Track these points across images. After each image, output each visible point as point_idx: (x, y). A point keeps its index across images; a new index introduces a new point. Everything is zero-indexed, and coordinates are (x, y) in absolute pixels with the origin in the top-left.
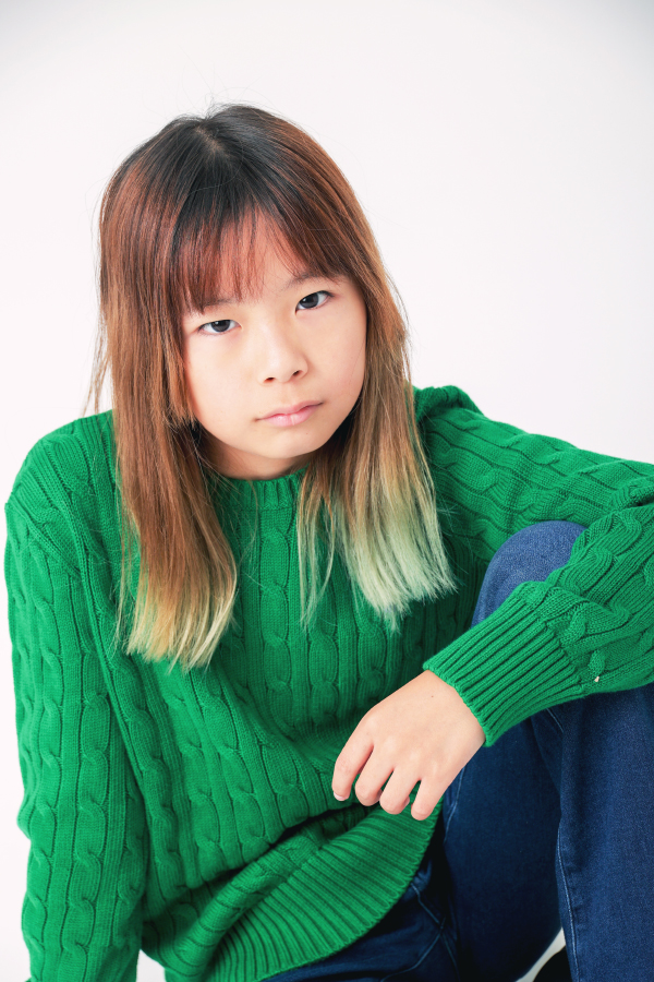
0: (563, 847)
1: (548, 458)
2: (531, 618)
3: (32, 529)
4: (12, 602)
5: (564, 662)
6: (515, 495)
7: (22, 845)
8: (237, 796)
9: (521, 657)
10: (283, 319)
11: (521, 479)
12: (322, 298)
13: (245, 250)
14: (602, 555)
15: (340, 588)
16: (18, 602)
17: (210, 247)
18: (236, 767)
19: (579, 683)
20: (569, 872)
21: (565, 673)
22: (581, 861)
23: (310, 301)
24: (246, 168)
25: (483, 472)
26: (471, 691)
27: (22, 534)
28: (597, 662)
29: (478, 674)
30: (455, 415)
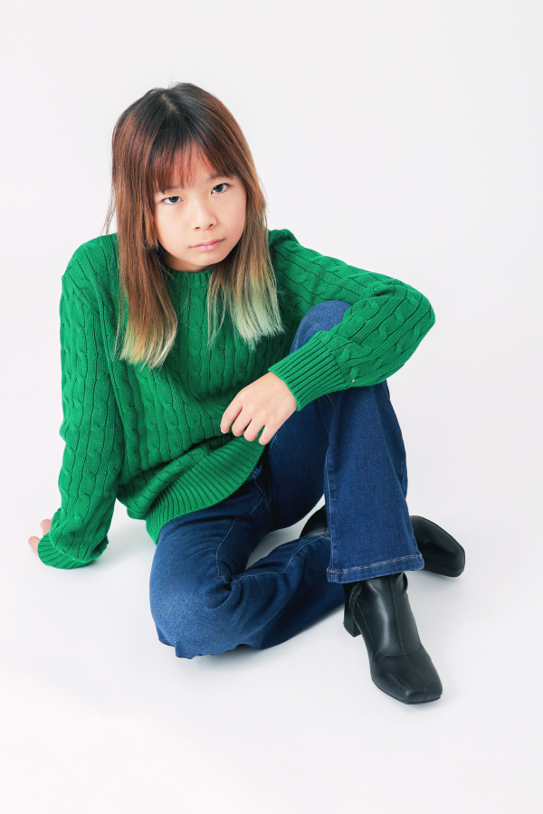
0: (328, 460)
1: (333, 269)
2: (323, 349)
3: (76, 290)
4: (63, 325)
5: (338, 372)
6: (316, 286)
7: (62, 444)
8: (170, 427)
9: (317, 368)
10: (205, 196)
11: (319, 279)
12: (225, 187)
13: (186, 163)
14: (360, 319)
15: (228, 328)
16: (66, 326)
17: (169, 161)
18: (171, 413)
19: (345, 382)
20: (330, 473)
21: (338, 377)
22: (337, 468)
23: (219, 188)
24: (187, 120)
25: (299, 274)
26: (292, 384)
27: (70, 292)
28: (354, 372)
29: (296, 375)
30: (287, 244)
